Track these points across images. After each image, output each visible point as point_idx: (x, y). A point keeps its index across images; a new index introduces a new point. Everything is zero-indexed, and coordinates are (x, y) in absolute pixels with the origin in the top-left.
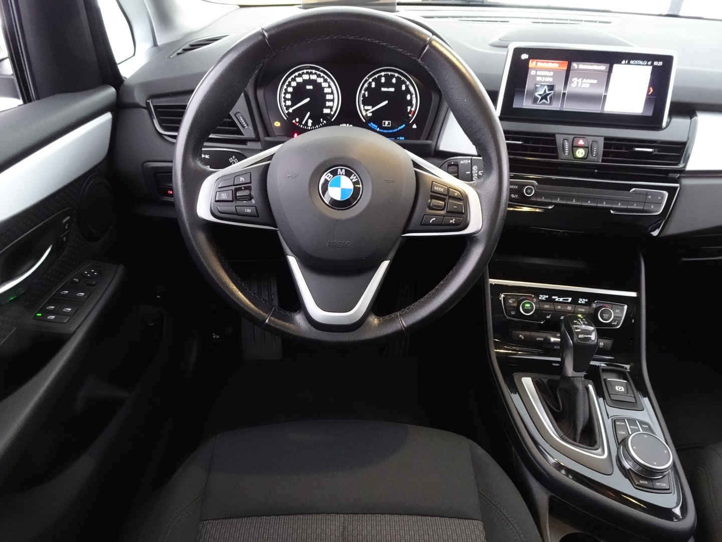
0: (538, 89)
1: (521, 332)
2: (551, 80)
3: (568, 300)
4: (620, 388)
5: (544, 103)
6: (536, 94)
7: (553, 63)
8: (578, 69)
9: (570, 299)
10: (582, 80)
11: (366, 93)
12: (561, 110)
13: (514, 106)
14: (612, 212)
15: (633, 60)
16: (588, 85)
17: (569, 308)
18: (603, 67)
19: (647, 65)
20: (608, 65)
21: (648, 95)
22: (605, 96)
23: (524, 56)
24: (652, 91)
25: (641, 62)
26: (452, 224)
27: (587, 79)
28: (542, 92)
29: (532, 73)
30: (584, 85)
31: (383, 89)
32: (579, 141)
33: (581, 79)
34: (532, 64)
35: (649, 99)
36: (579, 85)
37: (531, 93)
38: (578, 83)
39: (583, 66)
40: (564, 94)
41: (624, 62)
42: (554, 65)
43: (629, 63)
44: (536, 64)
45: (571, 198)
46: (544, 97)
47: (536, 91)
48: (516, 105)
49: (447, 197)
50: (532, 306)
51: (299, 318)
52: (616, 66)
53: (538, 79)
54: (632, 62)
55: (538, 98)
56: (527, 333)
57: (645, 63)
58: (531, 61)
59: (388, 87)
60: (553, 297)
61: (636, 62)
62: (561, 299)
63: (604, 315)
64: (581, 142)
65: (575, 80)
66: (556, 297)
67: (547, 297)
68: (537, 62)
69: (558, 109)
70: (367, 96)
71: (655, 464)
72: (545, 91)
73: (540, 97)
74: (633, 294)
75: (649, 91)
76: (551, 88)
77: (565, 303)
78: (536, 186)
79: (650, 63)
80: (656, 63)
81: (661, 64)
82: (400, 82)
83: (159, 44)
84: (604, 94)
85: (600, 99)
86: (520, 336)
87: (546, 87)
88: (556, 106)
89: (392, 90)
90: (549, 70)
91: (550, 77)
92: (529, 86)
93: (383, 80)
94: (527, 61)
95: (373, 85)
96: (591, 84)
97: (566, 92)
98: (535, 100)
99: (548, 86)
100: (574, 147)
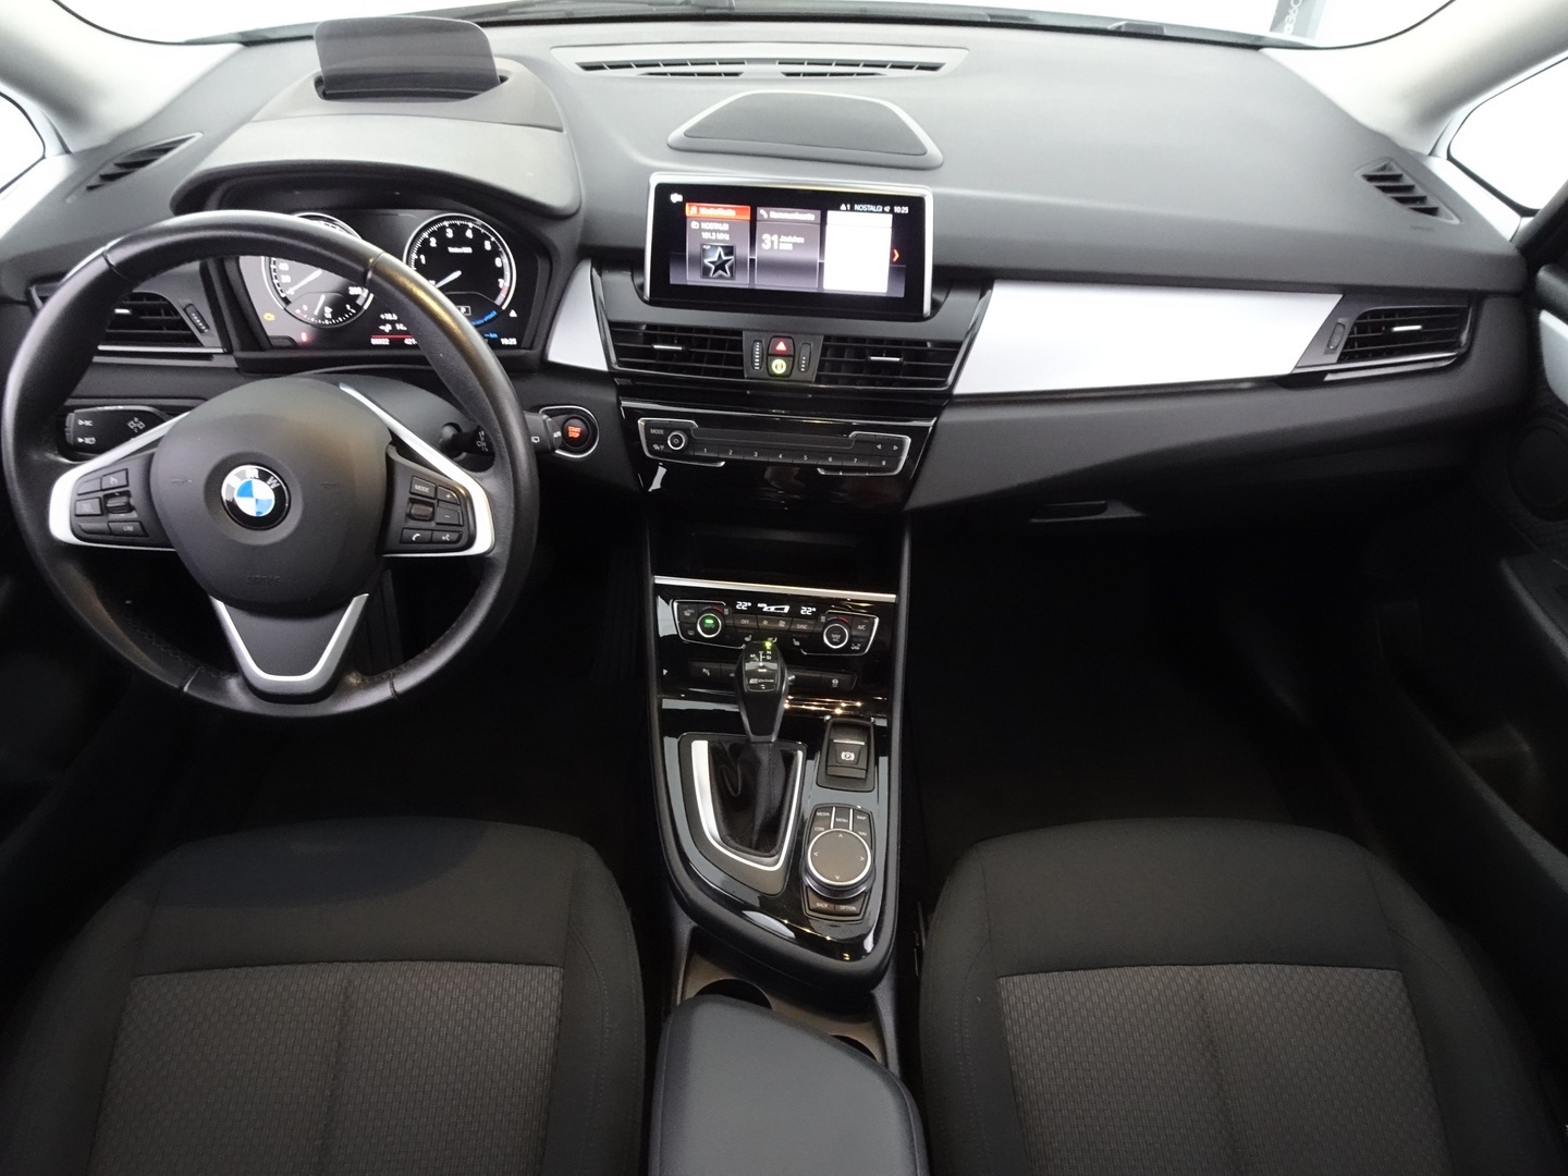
0: (710, 253)
1: (707, 664)
2: (727, 237)
3: (783, 609)
4: (848, 754)
5: (721, 277)
6: (706, 261)
7: (726, 208)
8: (769, 220)
9: (787, 609)
10: (779, 237)
11: (423, 257)
12: (751, 287)
13: (672, 281)
14: (820, 471)
15: (858, 204)
16: (790, 247)
17: (782, 624)
18: (810, 216)
19: (883, 212)
20: (819, 212)
21: (891, 262)
22: (821, 265)
23: (676, 198)
24: (897, 256)
25: (872, 208)
26: (446, 542)
27: (787, 235)
28: (715, 259)
29: (694, 225)
30: (783, 247)
31: (451, 250)
32: (777, 344)
33: (775, 237)
34: (691, 210)
35: (895, 270)
36: (774, 245)
37: (697, 261)
38: (772, 242)
39: (776, 214)
40: (752, 261)
41: (843, 207)
42: (728, 212)
43: (852, 209)
44: (698, 211)
45: (751, 449)
46: (720, 266)
47: (705, 257)
48: (674, 280)
49: (435, 502)
50: (716, 622)
51: (233, 684)
52: (831, 214)
53: (706, 235)
54: (857, 207)
55: (709, 269)
56: (716, 666)
57: (880, 208)
58: (687, 205)
59: (460, 246)
60: (759, 605)
61: (864, 207)
62: (772, 609)
63: (833, 636)
64: (781, 347)
65: (766, 237)
66: (765, 605)
67: (750, 604)
68: (698, 207)
69: (747, 287)
70: (423, 261)
71: (837, 878)
72: (720, 256)
73: (713, 267)
74: (891, 597)
75: (892, 255)
76: (729, 250)
77: (778, 616)
78: (695, 430)
79: (887, 209)
80: (897, 209)
81: (905, 210)
82: (479, 238)
83: (71, 150)
84: (819, 261)
85: (816, 270)
86: (704, 670)
87: (720, 249)
88: (742, 281)
89: (468, 250)
90: (721, 220)
91: (724, 232)
92: (691, 247)
93: (450, 234)
94: (681, 206)
95: (433, 242)
96: (795, 244)
97: (756, 258)
98: (706, 271)
99: (723, 247)
100: (769, 355)
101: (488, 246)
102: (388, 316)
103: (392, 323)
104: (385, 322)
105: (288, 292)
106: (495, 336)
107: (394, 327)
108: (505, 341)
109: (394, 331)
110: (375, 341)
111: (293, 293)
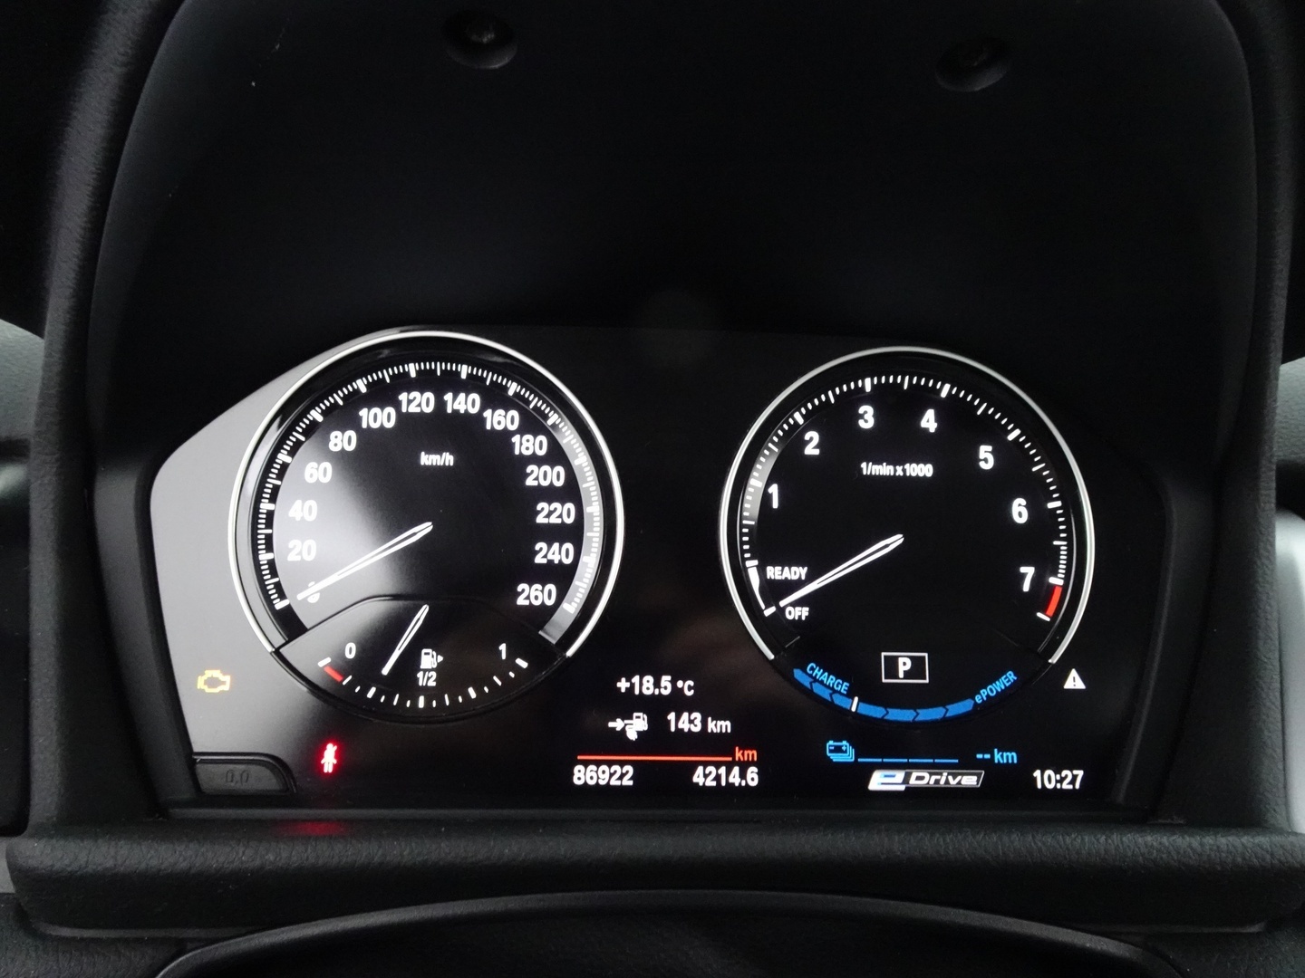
11: (776, 492)
31: (870, 469)
59: (897, 458)
70: (778, 507)
82: (963, 428)
89: (922, 470)
93: (869, 417)
95: (814, 446)
101: (986, 457)
102: (647, 686)
103: (656, 708)
104: (630, 704)
105: (300, 597)
106: (1011, 757)
107: (658, 722)
108: (1046, 779)
109: (657, 736)
110: (583, 775)
111: (314, 599)
